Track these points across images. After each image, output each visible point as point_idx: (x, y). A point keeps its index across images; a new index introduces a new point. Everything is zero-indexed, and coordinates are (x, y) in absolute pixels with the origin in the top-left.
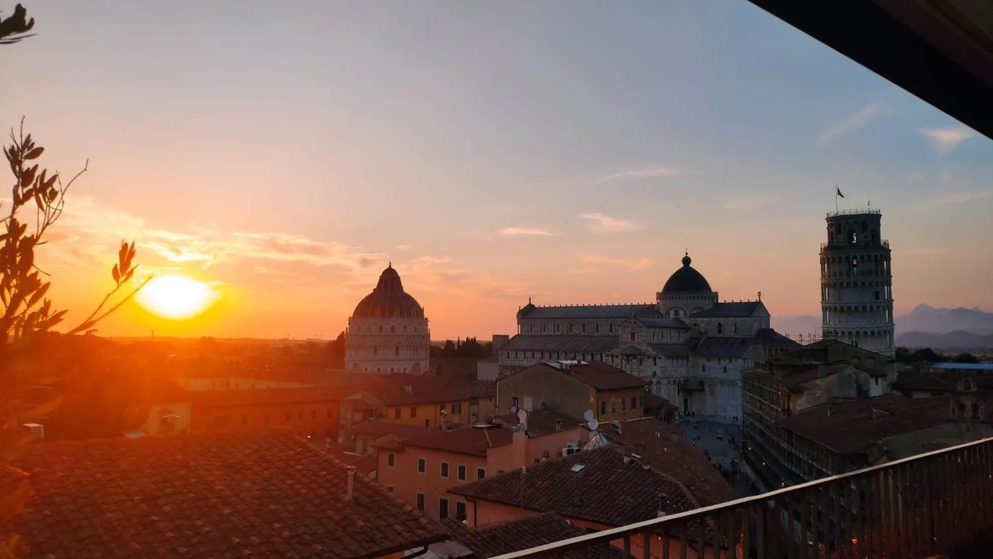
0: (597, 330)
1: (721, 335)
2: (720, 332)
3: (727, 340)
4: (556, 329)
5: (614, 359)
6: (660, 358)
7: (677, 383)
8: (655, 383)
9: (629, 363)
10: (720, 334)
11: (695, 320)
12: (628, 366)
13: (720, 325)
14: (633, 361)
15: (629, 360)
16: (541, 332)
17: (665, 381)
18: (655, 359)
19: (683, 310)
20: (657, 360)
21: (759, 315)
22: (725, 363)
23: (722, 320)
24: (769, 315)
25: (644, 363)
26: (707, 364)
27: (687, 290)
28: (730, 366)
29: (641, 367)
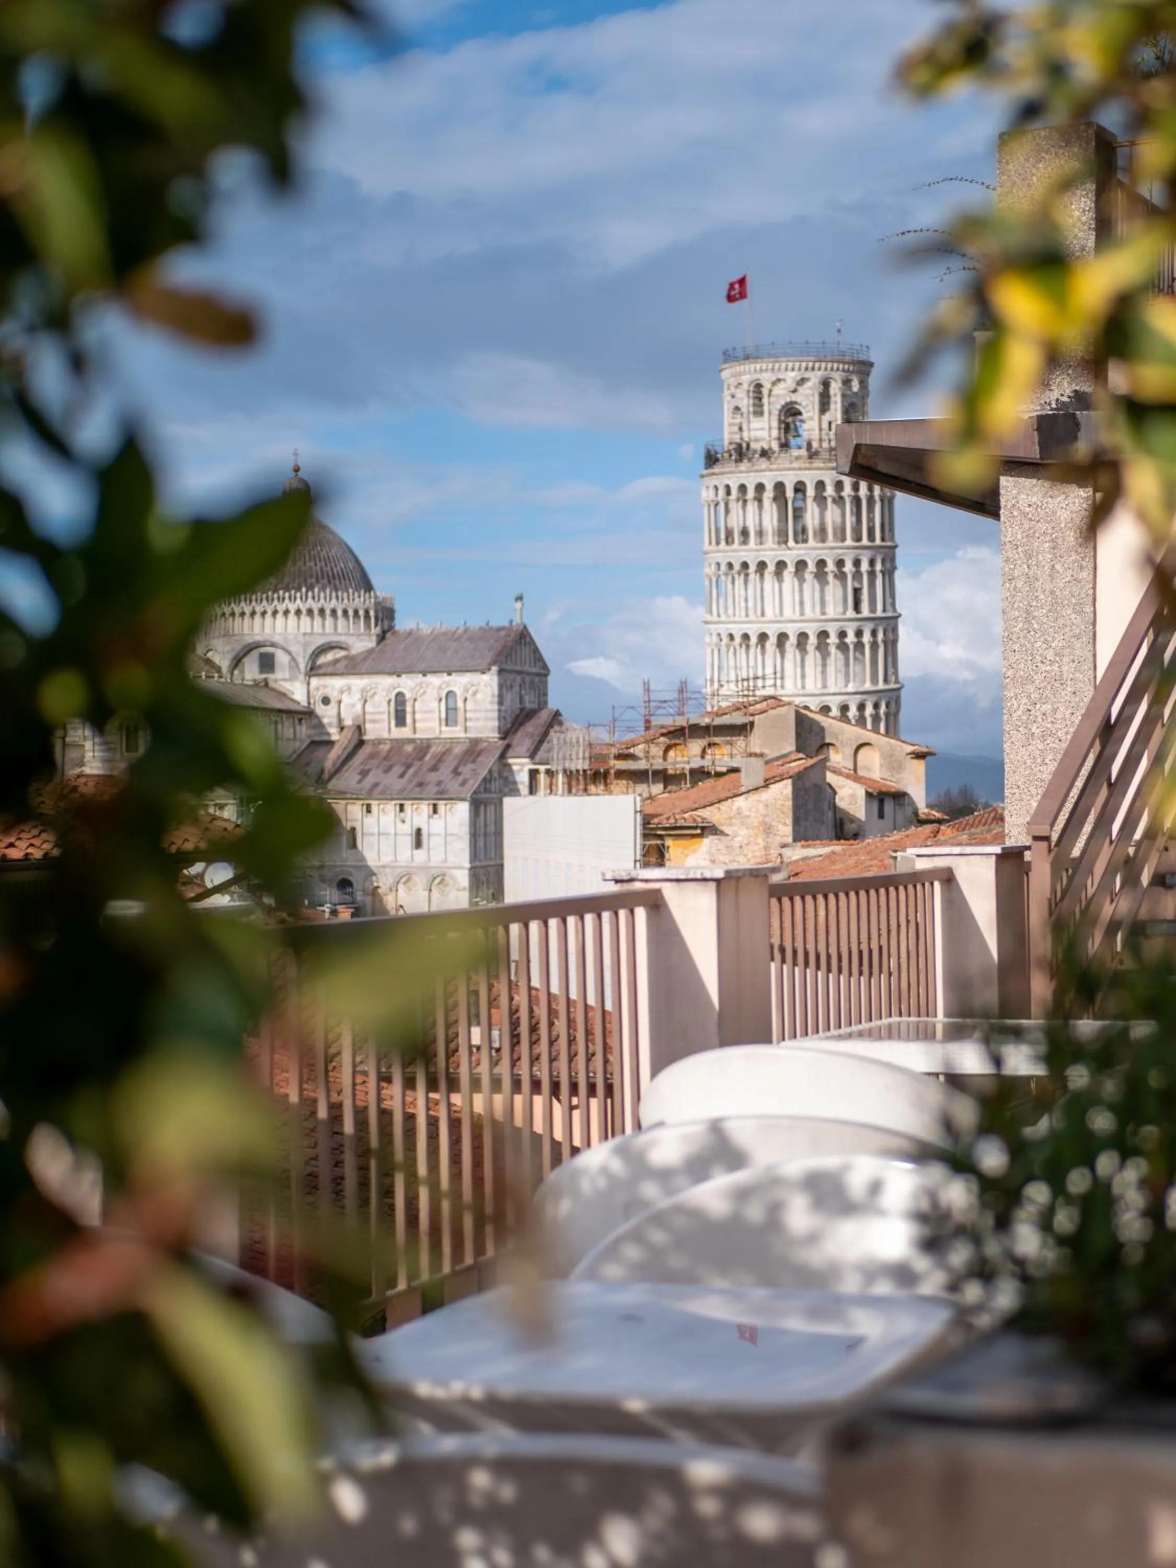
1: (405, 733)
2: (400, 720)
3: (423, 747)
10: (403, 729)
11: (325, 687)
13: (400, 696)
19: (289, 653)
21: (518, 668)
22: (418, 814)
23: (407, 684)
24: (545, 666)
26: (364, 824)
27: (299, 589)
28: (434, 827)
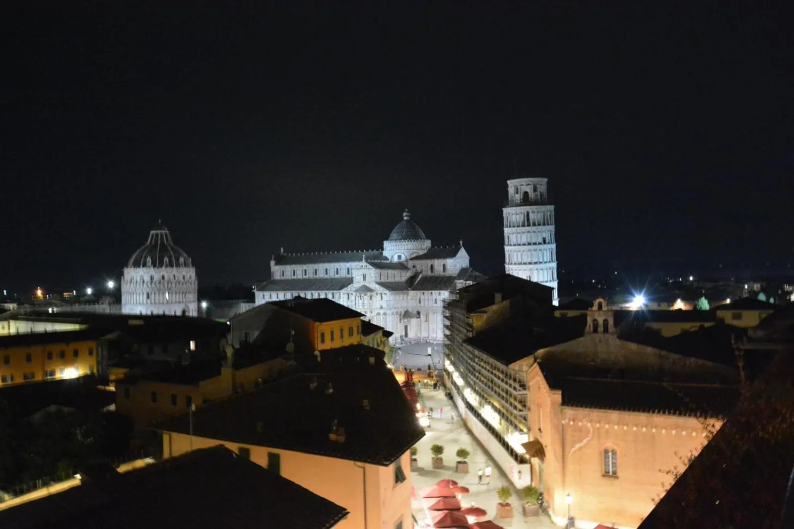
0: (337, 273)
1: (433, 274)
2: (432, 272)
3: (437, 278)
4: (304, 273)
5: (350, 297)
6: (386, 294)
7: (399, 313)
8: (382, 314)
9: (361, 298)
11: (414, 263)
12: (361, 301)
13: (432, 266)
14: (365, 297)
15: (361, 296)
16: (291, 276)
17: (389, 312)
18: (381, 294)
19: (404, 255)
20: (383, 295)
21: (461, 258)
22: (435, 296)
23: (433, 262)
25: (373, 298)
26: (422, 297)
27: (407, 239)
28: (439, 298)
29: (371, 301)
